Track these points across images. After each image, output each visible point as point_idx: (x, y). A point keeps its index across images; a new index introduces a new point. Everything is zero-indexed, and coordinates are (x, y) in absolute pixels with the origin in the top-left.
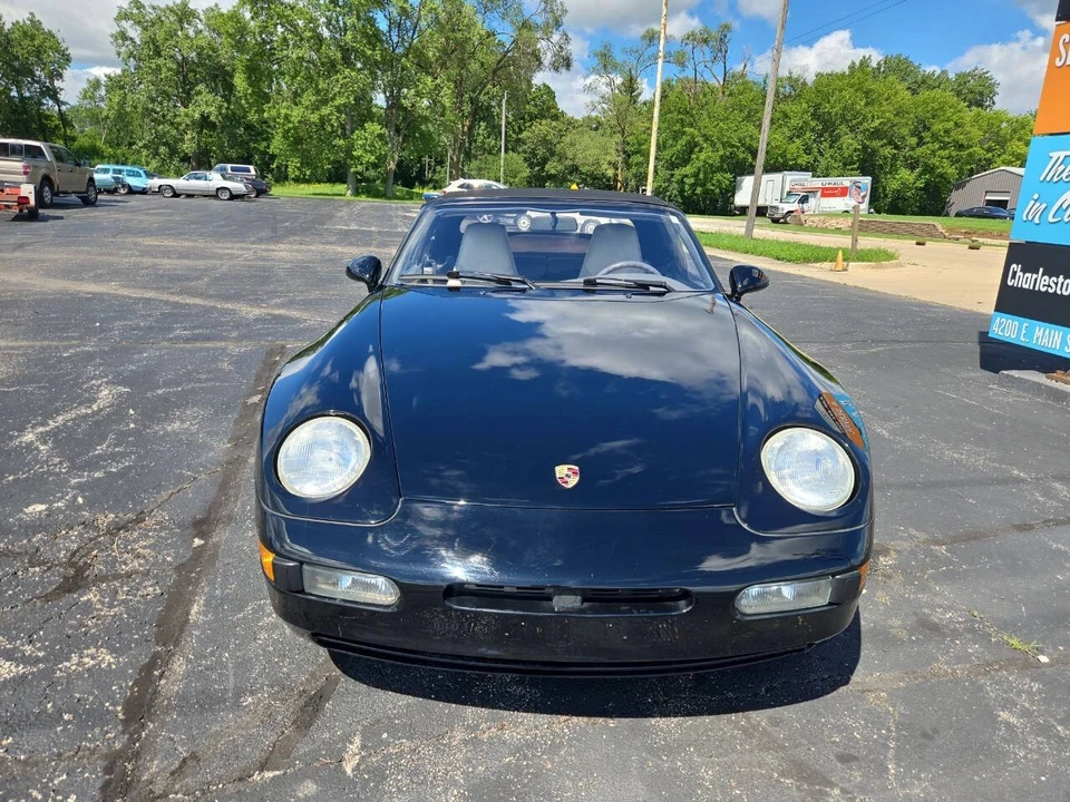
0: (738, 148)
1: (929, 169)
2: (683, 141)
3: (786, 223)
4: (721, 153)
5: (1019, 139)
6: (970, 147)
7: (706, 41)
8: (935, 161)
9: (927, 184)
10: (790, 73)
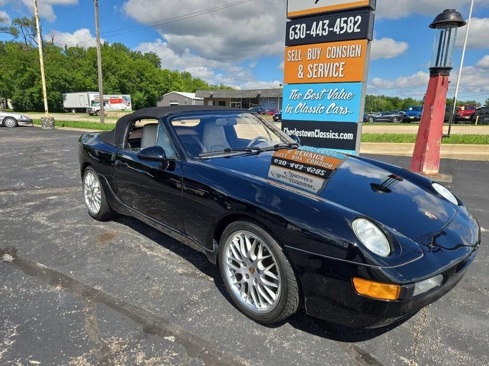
0: (60, 79)
1: (147, 92)
2: (27, 75)
3: (97, 115)
4: (52, 81)
5: (176, 81)
6: (159, 84)
7: (27, 24)
8: (149, 89)
9: (148, 98)
10: (77, 46)
